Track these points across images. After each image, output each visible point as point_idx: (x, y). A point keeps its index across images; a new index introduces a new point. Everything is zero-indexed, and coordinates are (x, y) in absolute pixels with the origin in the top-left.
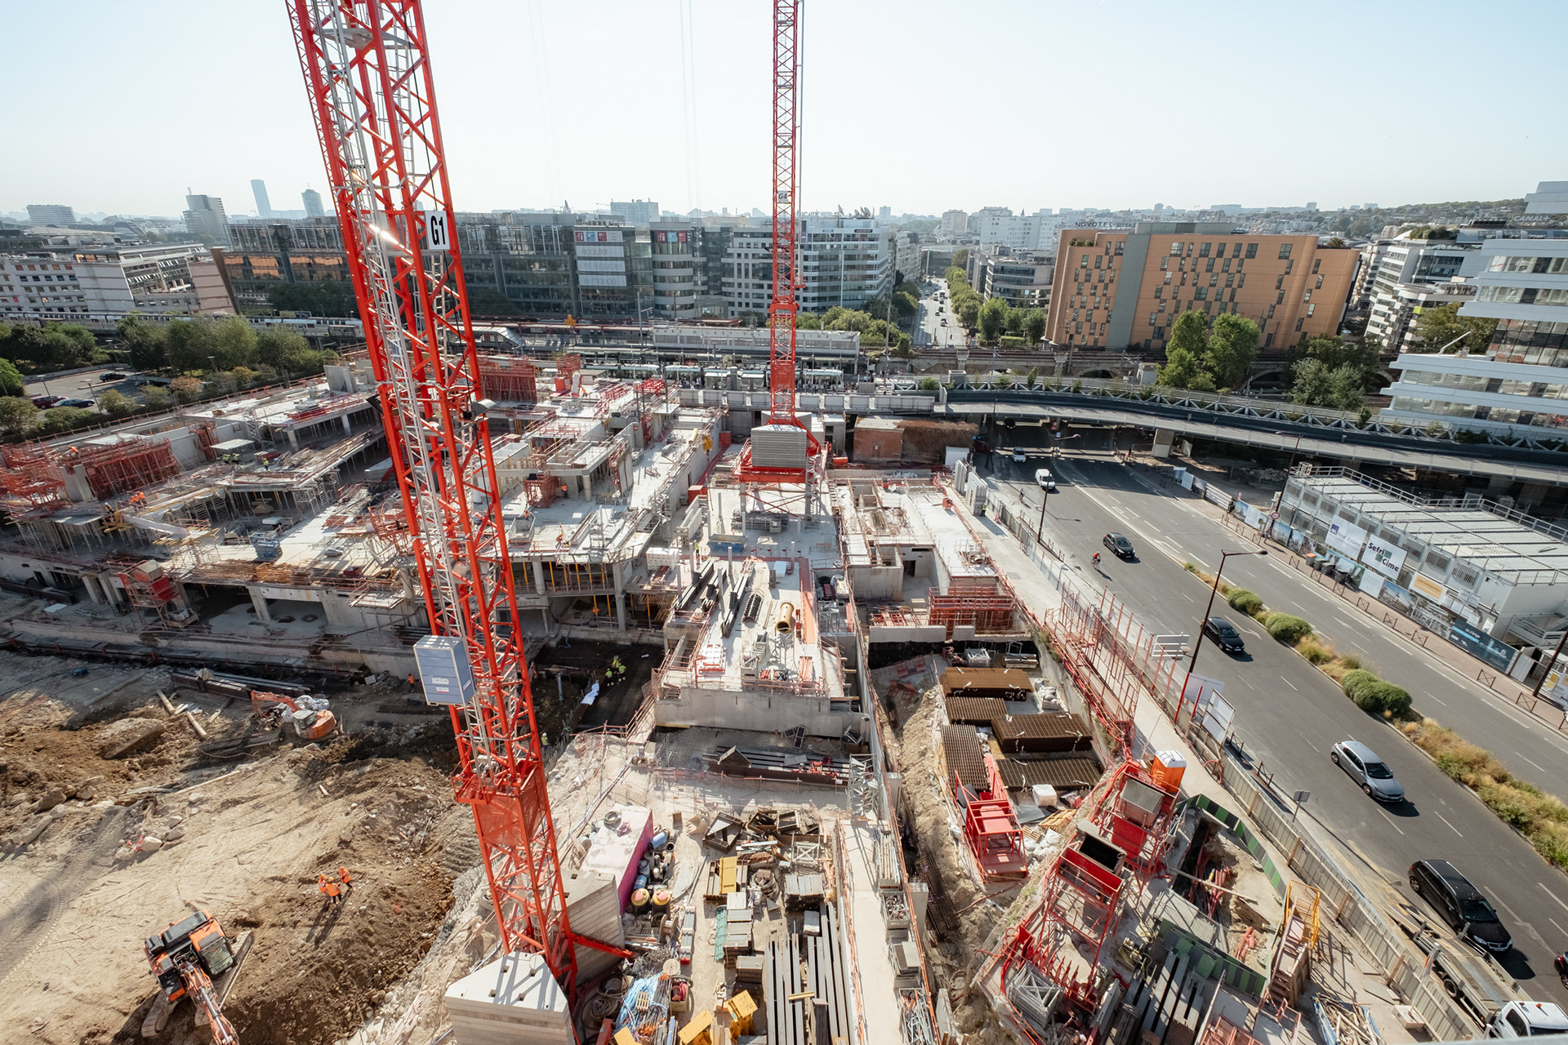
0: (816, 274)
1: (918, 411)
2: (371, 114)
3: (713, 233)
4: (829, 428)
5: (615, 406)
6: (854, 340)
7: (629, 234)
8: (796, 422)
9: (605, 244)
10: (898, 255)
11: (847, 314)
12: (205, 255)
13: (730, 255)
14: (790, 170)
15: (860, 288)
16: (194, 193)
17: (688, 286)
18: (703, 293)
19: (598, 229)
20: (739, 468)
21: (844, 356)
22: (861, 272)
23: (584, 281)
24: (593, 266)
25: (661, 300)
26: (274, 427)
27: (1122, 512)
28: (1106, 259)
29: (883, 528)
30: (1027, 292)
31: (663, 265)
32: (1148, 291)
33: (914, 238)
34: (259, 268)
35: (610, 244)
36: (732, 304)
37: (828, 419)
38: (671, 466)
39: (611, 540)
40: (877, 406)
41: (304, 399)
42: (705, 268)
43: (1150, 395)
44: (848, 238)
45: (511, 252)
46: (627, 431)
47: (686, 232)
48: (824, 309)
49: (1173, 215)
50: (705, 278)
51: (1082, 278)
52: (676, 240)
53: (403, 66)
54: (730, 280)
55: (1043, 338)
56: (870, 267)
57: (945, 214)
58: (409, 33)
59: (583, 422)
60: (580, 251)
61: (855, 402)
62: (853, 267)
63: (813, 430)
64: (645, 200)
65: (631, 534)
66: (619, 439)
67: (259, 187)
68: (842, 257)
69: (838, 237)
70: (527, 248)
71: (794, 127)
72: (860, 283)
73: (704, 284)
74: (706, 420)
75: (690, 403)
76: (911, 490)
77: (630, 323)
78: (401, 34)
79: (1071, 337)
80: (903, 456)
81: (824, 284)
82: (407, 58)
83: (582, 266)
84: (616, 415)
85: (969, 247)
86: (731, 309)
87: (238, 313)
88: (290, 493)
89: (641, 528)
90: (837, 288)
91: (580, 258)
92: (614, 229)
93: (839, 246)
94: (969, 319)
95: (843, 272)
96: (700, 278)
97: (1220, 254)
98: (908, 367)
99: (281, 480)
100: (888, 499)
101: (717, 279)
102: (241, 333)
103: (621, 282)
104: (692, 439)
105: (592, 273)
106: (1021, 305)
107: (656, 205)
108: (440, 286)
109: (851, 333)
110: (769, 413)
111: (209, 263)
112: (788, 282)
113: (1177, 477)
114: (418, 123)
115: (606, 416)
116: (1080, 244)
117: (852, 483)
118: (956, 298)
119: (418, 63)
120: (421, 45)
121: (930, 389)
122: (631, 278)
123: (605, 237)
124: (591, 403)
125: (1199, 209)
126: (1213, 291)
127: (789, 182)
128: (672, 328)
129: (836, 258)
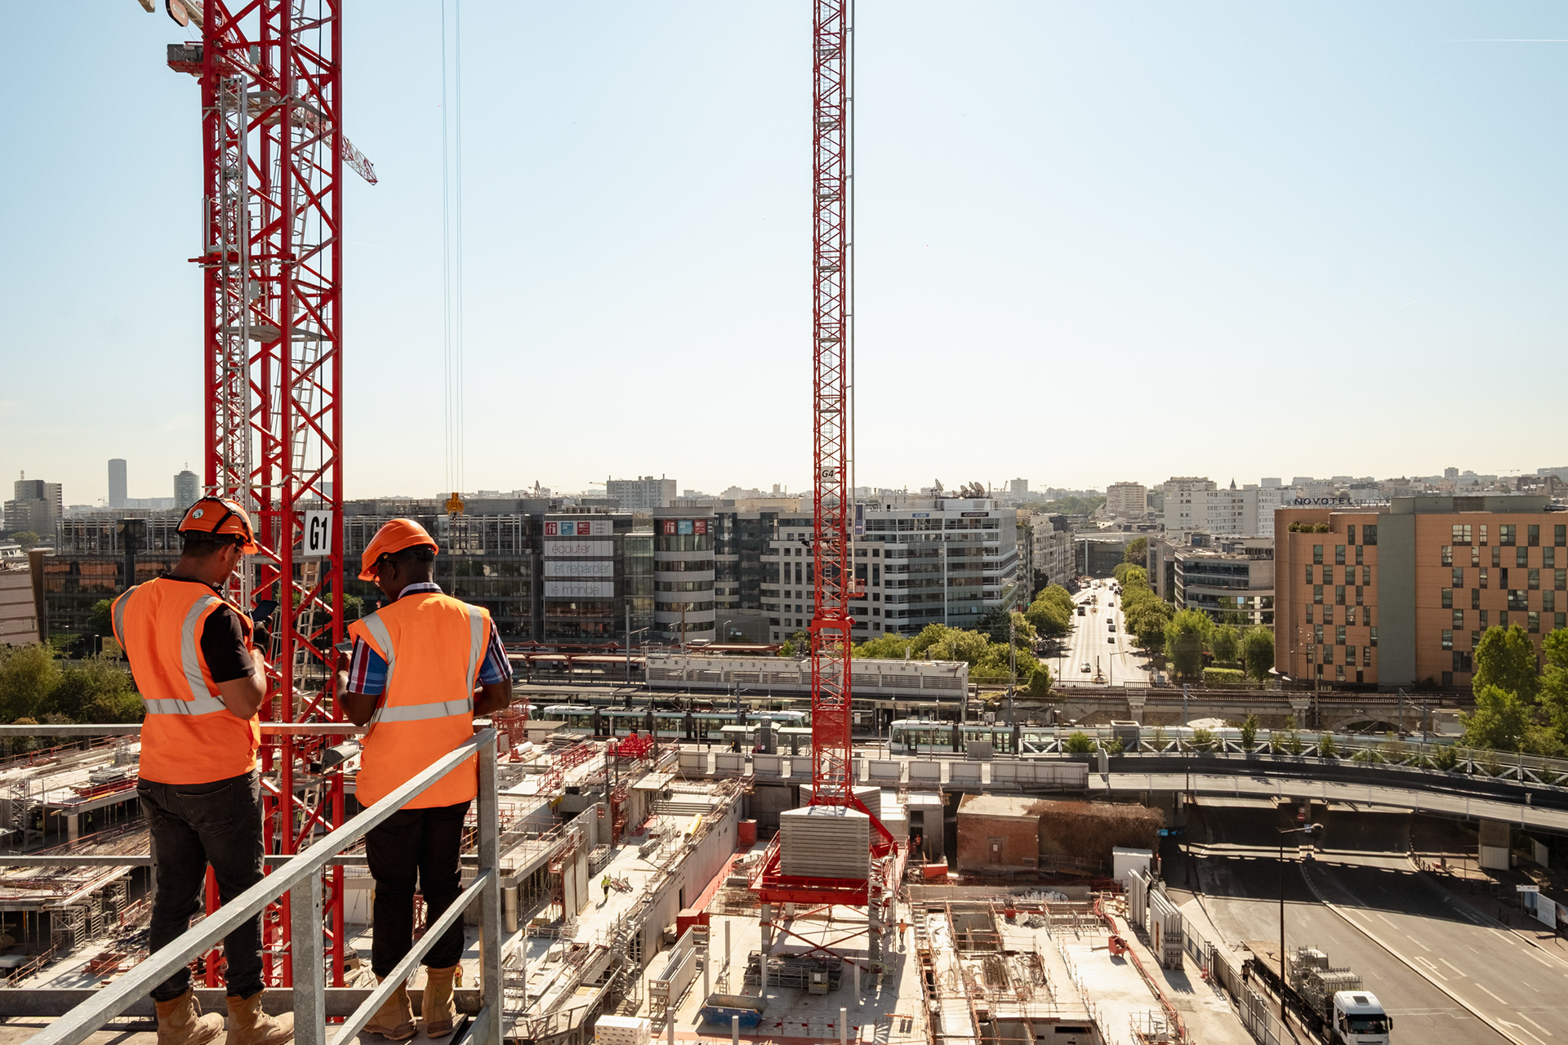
0: (904, 576)
1: (1063, 786)
2: (265, 408)
3: (749, 521)
4: (915, 814)
5: (574, 776)
6: (959, 674)
7: (623, 524)
8: (858, 803)
9: (586, 539)
10: (1036, 546)
11: (953, 636)
12: (19, 561)
13: (775, 551)
14: (838, 441)
15: (974, 597)
16: (27, 478)
17: (708, 596)
18: (732, 606)
19: (578, 518)
20: (760, 880)
21: (942, 699)
22: (974, 574)
23: (551, 590)
24: (566, 569)
25: (665, 617)
26: (51, 808)
27: (1433, 967)
28: (1351, 551)
29: (1004, 988)
30: (1241, 600)
31: (669, 566)
32: (1430, 598)
33: (1060, 523)
34: (90, 577)
35: (594, 538)
36: (775, 622)
37: (917, 799)
38: (650, 875)
39: (535, 999)
40: (995, 778)
41: (106, 765)
42: (735, 570)
43: (1454, 763)
44: (951, 524)
45: (451, 552)
46: (587, 815)
47: (706, 520)
48: (918, 629)
49: (1476, 483)
50: (736, 585)
51: (1318, 579)
52: (690, 531)
53: (311, 358)
54: (772, 587)
55: (1273, 671)
56: (988, 566)
57: (1111, 489)
58: (323, 326)
59: (518, 803)
60: (549, 548)
61: (960, 771)
62: (962, 566)
63: (883, 817)
64: (657, 477)
65: (574, 989)
66: (571, 829)
67: (117, 469)
68: (943, 551)
69: (936, 524)
70: (475, 543)
71: (843, 386)
72: (974, 589)
73: (733, 592)
74: (715, 801)
75: (695, 773)
76: (1055, 922)
77: (613, 652)
78: (314, 328)
79: (1320, 669)
80: (1041, 863)
81: (917, 591)
82: (316, 350)
83: (550, 568)
84: (573, 791)
85: (1151, 534)
86: (773, 629)
87: (42, 639)
88: (47, 914)
89: (588, 979)
90: (936, 597)
91: (549, 558)
92: (601, 518)
93: (938, 537)
94: (1149, 641)
95: (946, 574)
96: (728, 585)
97: (1534, 540)
98: (1048, 716)
99: (39, 893)
100: (1015, 936)
101: (754, 584)
102: (40, 668)
103: (607, 590)
104: (691, 831)
105: (563, 579)
106: (1234, 620)
107: (673, 484)
108: (310, 598)
109: (954, 664)
110: (810, 787)
111: (22, 572)
112: (838, 589)
113: (1527, 904)
114: (316, 416)
115: (557, 792)
116: (1308, 530)
117: (954, 907)
118: (1129, 609)
119: (328, 355)
120: (335, 336)
121: (1080, 750)
122: (623, 585)
123: (588, 528)
124: (537, 771)
125: (1519, 475)
126: (1536, 597)
127: (837, 456)
128: (675, 657)
129: (935, 553)
